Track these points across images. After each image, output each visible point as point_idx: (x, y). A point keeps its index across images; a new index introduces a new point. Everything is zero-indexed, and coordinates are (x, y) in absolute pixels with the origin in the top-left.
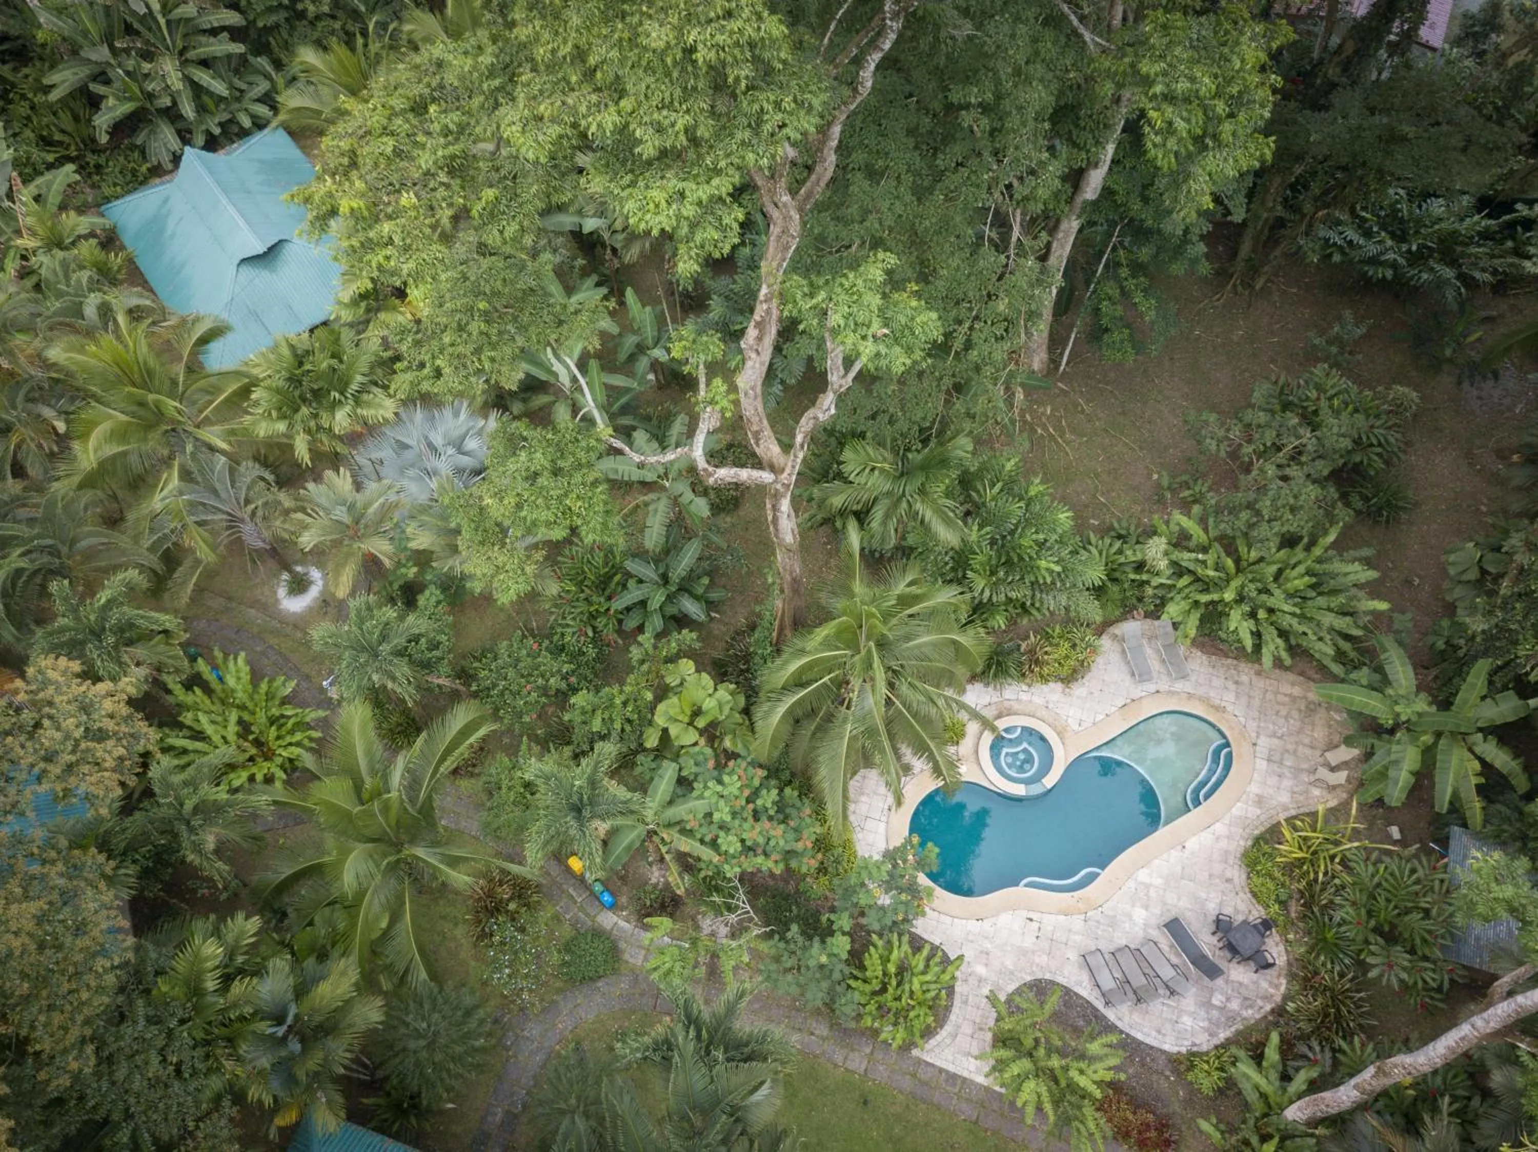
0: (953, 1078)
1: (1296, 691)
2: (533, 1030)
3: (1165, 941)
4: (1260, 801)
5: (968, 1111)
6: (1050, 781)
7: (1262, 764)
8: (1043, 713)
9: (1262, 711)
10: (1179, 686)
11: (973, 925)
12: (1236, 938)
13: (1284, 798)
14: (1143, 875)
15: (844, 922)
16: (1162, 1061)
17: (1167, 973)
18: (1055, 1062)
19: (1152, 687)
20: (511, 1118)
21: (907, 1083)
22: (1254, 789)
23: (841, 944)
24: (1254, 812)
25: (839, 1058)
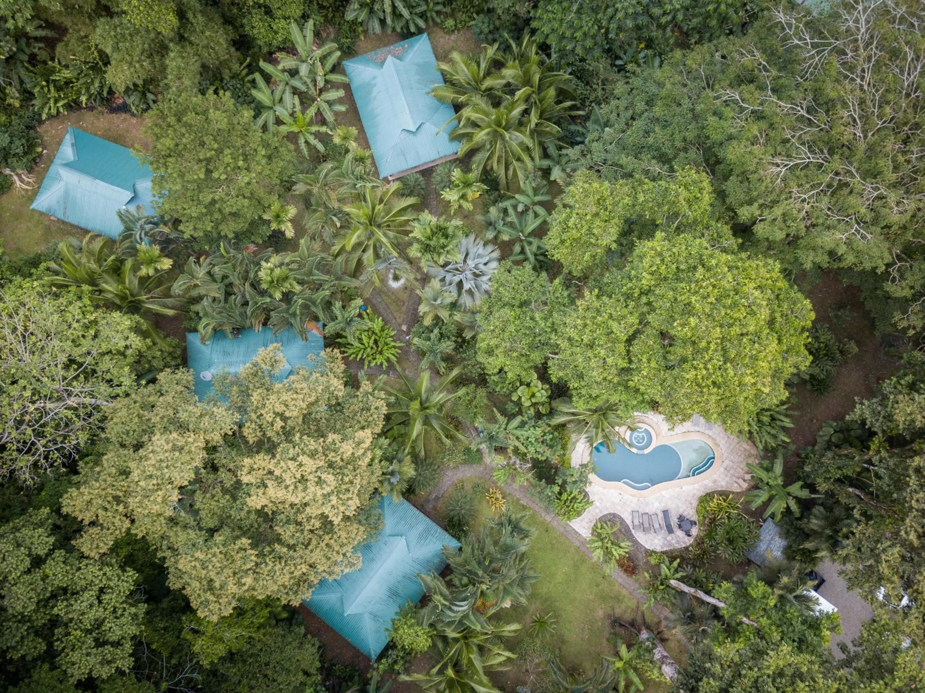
0: (576, 533)
1: (748, 448)
2: (449, 473)
3: (661, 515)
4: (715, 481)
5: (577, 544)
6: (646, 451)
7: (722, 469)
8: (654, 425)
9: (732, 451)
10: (707, 432)
11: (601, 489)
12: (683, 524)
13: (724, 483)
14: (664, 493)
15: (560, 482)
16: (643, 549)
17: (657, 526)
18: (609, 545)
19: (697, 429)
20: (437, 498)
21: (562, 529)
22: (715, 477)
23: (556, 489)
24: (711, 484)
25: (543, 515)
